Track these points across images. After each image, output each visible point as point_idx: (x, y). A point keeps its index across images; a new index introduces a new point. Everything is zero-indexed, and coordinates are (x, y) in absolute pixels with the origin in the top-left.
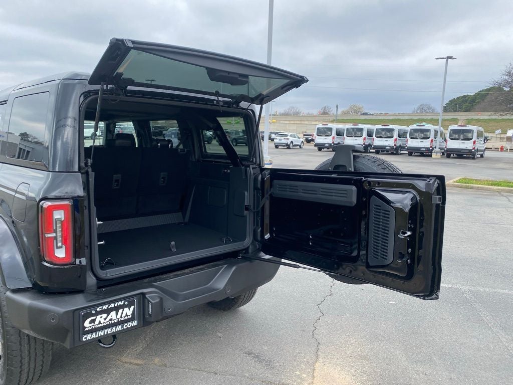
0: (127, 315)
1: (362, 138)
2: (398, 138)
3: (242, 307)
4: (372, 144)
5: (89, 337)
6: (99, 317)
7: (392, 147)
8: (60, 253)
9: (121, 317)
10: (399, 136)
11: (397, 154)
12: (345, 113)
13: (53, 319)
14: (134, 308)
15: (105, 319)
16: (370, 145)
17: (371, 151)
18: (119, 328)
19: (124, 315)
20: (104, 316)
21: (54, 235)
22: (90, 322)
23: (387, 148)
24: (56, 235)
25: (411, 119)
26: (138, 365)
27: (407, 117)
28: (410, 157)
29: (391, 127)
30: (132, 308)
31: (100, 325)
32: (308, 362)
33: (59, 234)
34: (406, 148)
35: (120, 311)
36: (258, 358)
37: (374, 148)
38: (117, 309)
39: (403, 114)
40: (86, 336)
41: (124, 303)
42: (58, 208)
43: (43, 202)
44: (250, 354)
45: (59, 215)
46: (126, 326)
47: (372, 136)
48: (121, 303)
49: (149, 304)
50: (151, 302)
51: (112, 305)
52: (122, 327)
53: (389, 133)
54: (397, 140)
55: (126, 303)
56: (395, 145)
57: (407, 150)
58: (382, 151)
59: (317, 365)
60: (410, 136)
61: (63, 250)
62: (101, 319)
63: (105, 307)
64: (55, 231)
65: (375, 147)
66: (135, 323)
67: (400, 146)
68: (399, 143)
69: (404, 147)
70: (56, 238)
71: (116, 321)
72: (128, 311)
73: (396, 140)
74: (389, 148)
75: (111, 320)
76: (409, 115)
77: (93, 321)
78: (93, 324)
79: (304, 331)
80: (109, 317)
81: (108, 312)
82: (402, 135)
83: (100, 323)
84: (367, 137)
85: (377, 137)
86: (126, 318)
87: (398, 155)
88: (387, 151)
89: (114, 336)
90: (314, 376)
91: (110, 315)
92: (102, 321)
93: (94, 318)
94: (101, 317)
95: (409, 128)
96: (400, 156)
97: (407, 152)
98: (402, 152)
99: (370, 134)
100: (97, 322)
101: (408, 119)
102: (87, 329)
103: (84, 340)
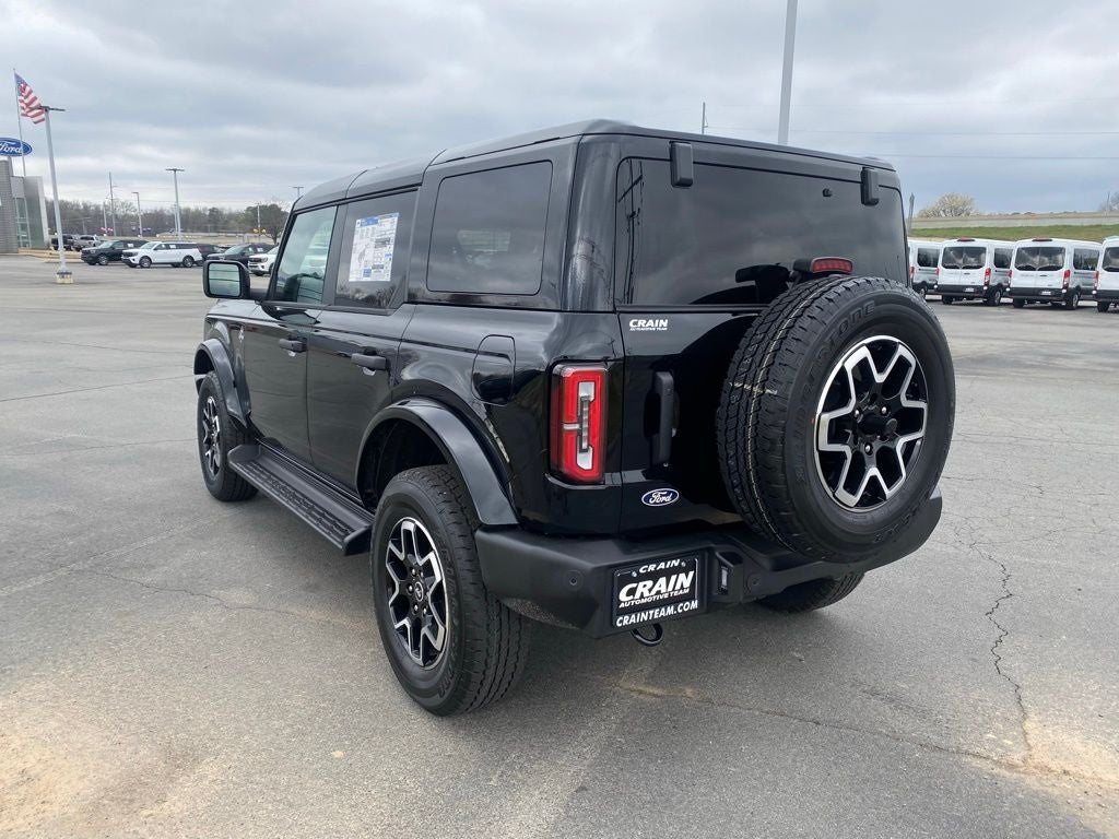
0: (682, 588)
1: (984, 269)
2: (1073, 270)
3: (824, 609)
4: (1005, 284)
5: (626, 620)
6: (641, 584)
7: (1056, 292)
8: (585, 462)
9: (674, 590)
10: (1077, 265)
11: (1070, 307)
12: (925, 215)
13: (573, 581)
14: (694, 574)
15: (650, 590)
16: (1000, 287)
17: (1003, 300)
18: (670, 610)
19: (678, 587)
20: (649, 583)
21: (577, 427)
22: (628, 595)
23: (1045, 293)
24: (581, 427)
25: (1098, 226)
26: (656, 696)
27: (1086, 222)
28: (1104, 315)
29: (1056, 243)
30: (691, 574)
31: (643, 601)
32: (1007, 719)
33: (585, 426)
34: (1094, 292)
35: (674, 577)
36: (894, 700)
37: (1010, 294)
38: (668, 573)
39: (1077, 215)
40: (621, 618)
41: (680, 564)
42: (586, 377)
43: (559, 366)
44: (874, 693)
45: (587, 391)
46: (682, 608)
47: (1007, 266)
48: (676, 563)
49: (720, 571)
50: (726, 566)
51: (662, 566)
52: (676, 609)
53: (1049, 259)
54: (1072, 274)
55: (683, 564)
56: (1066, 287)
57: (1096, 297)
58: (1030, 302)
59: (1028, 725)
60: (1103, 266)
61: (590, 455)
62: (644, 588)
63: (652, 568)
64: (580, 422)
65: (1016, 292)
66: (695, 604)
67: (1078, 288)
68: (1074, 283)
69: (1088, 292)
70: (579, 433)
71: (666, 596)
72: (685, 580)
73: (1067, 274)
74: (1049, 293)
75: (658, 593)
76: (1092, 216)
77: (632, 592)
78: (631, 597)
79: (973, 660)
80: (656, 589)
81: (654, 577)
82: (1084, 262)
83: (642, 597)
84: (994, 268)
85: (1020, 269)
86: (681, 592)
87: (1073, 309)
88: (1043, 302)
89: (657, 626)
90: (1029, 745)
91: (658, 585)
92: (646, 594)
93: (634, 585)
94: (645, 586)
95: (1100, 247)
96: (1077, 312)
97: (1095, 304)
98: (1081, 303)
99: (1001, 261)
100: (638, 595)
101: (1091, 226)
102: (622, 605)
103: (619, 625)
